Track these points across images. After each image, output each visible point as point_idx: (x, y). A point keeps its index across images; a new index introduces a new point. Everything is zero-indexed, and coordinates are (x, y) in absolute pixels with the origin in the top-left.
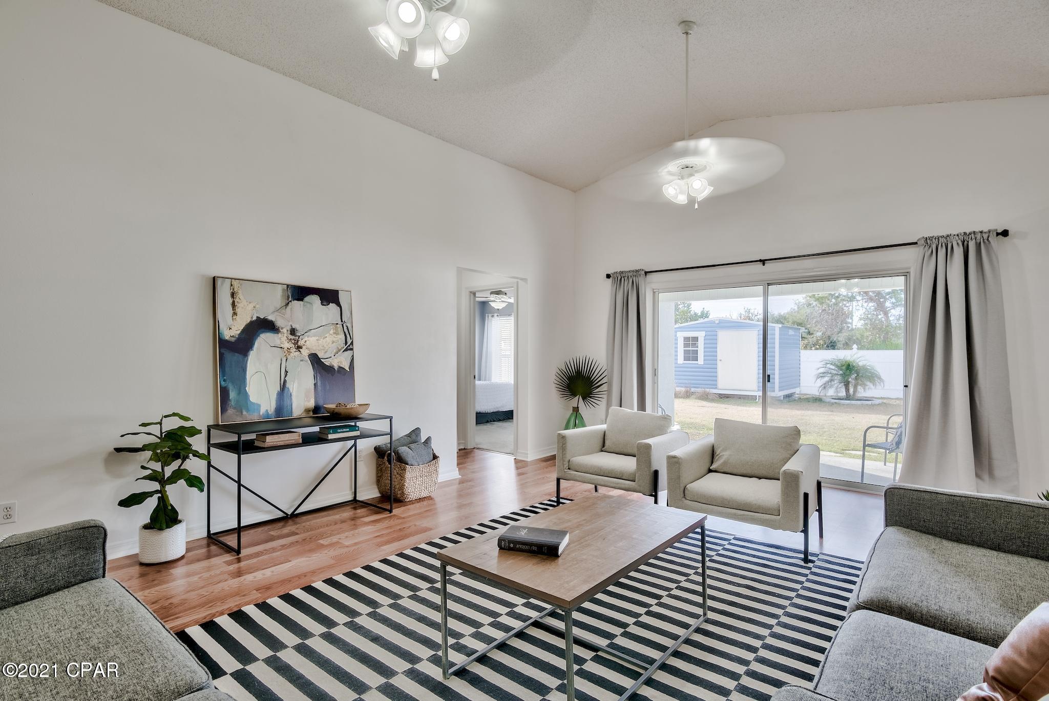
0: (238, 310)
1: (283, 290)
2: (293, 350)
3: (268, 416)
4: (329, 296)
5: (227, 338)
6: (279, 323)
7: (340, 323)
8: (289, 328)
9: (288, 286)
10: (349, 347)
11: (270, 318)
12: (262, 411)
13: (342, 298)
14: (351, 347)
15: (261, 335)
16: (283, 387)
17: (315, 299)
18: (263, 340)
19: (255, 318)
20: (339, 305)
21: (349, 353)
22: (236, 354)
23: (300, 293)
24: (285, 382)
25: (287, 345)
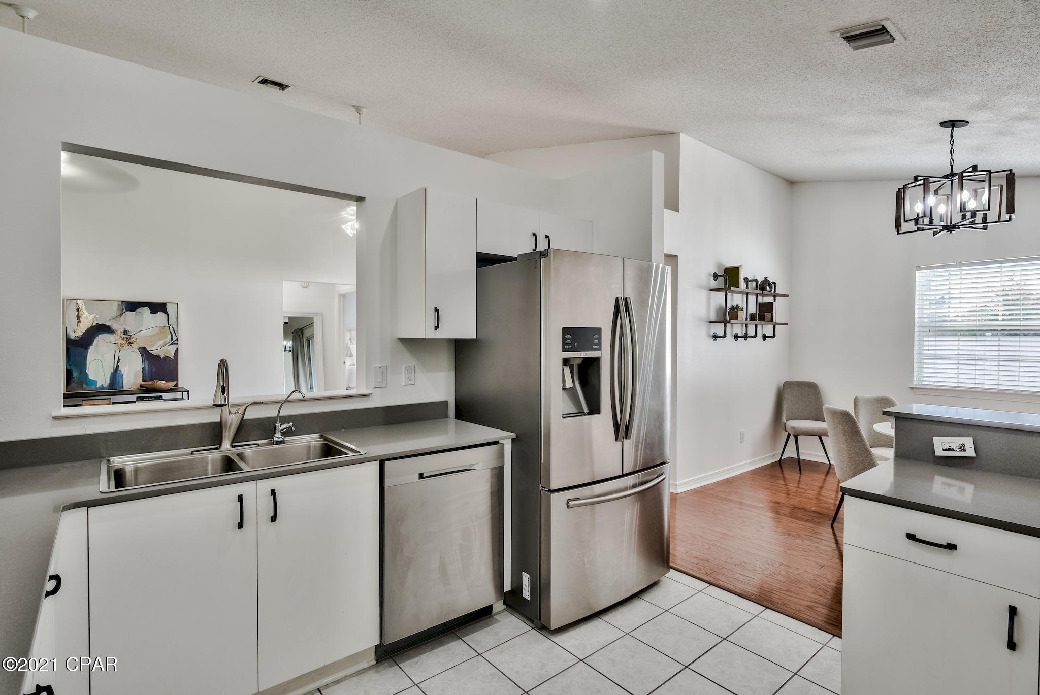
0: (82, 320)
1: (119, 305)
2: (125, 345)
3: (102, 388)
4: (158, 307)
5: (72, 338)
6: (115, 326)
7: (167, 325)
8: (122, 330)
9: (123, 302)
10: (175, 342)
11: (107, 324)
12: (99, 385)
13: (169, 308)
14: (176, 342)
15: (99, 335)
16: (116, 369)
17: (146, 311)
18: (101, 340)
19: (94, 324)
20: (166, 313)
21: (174, 347)
22: (79, 348)
23: (132, 306)
24: (118, 366)
25: (120, 342)
